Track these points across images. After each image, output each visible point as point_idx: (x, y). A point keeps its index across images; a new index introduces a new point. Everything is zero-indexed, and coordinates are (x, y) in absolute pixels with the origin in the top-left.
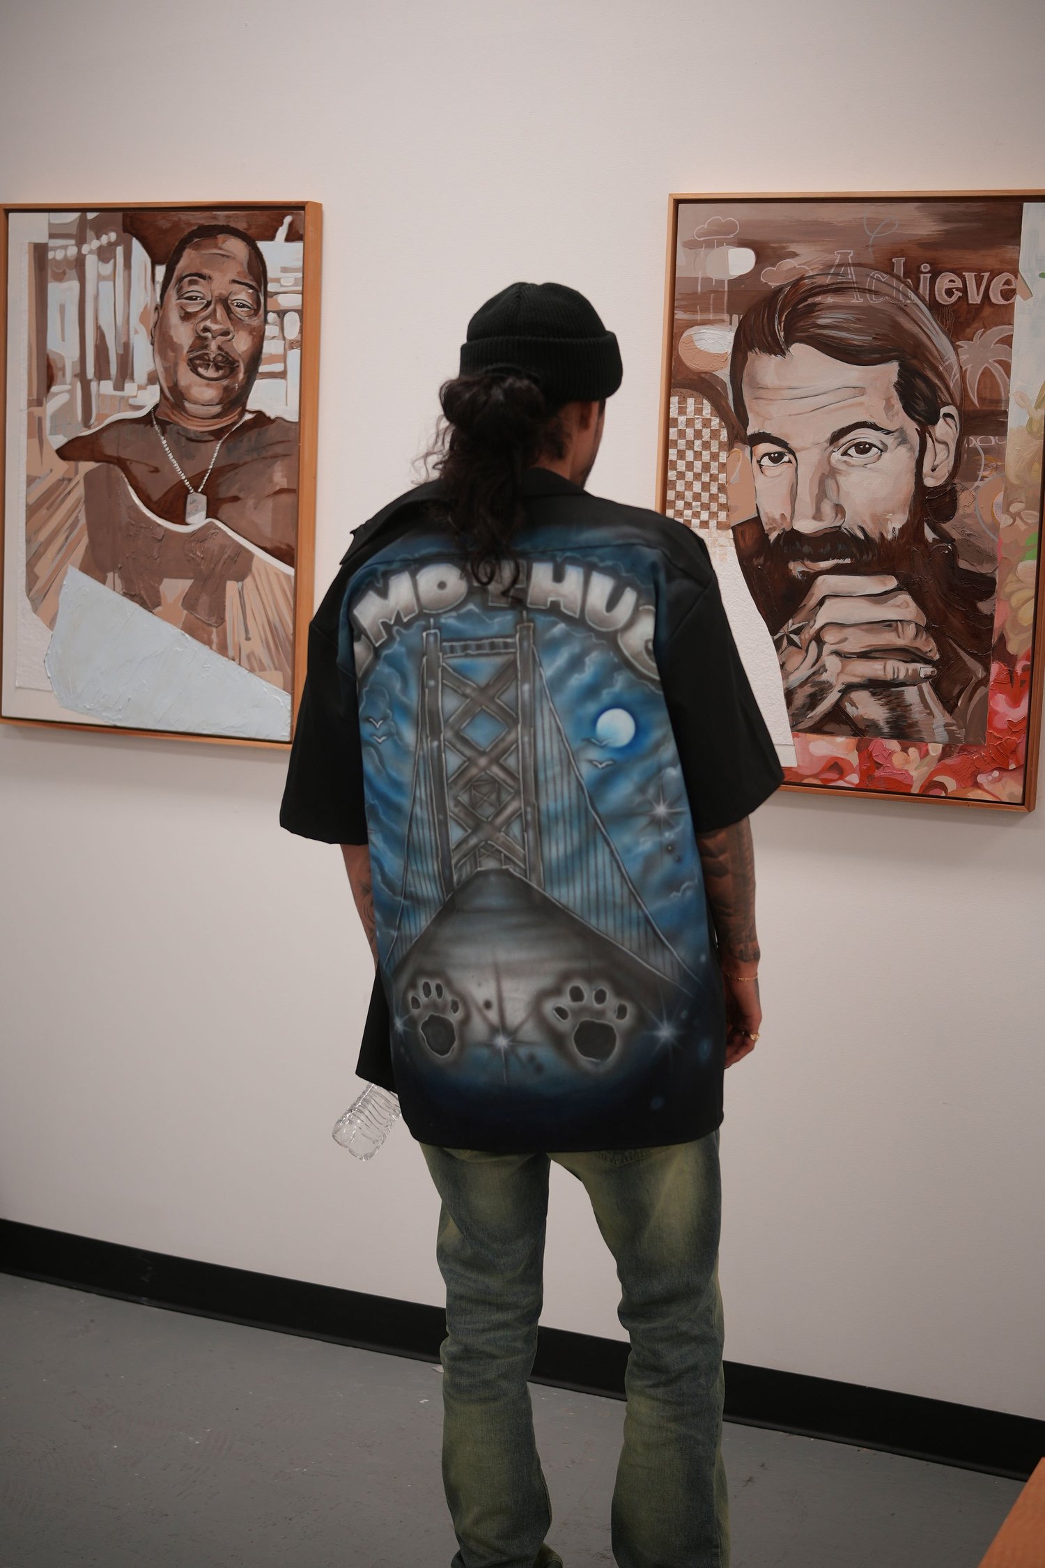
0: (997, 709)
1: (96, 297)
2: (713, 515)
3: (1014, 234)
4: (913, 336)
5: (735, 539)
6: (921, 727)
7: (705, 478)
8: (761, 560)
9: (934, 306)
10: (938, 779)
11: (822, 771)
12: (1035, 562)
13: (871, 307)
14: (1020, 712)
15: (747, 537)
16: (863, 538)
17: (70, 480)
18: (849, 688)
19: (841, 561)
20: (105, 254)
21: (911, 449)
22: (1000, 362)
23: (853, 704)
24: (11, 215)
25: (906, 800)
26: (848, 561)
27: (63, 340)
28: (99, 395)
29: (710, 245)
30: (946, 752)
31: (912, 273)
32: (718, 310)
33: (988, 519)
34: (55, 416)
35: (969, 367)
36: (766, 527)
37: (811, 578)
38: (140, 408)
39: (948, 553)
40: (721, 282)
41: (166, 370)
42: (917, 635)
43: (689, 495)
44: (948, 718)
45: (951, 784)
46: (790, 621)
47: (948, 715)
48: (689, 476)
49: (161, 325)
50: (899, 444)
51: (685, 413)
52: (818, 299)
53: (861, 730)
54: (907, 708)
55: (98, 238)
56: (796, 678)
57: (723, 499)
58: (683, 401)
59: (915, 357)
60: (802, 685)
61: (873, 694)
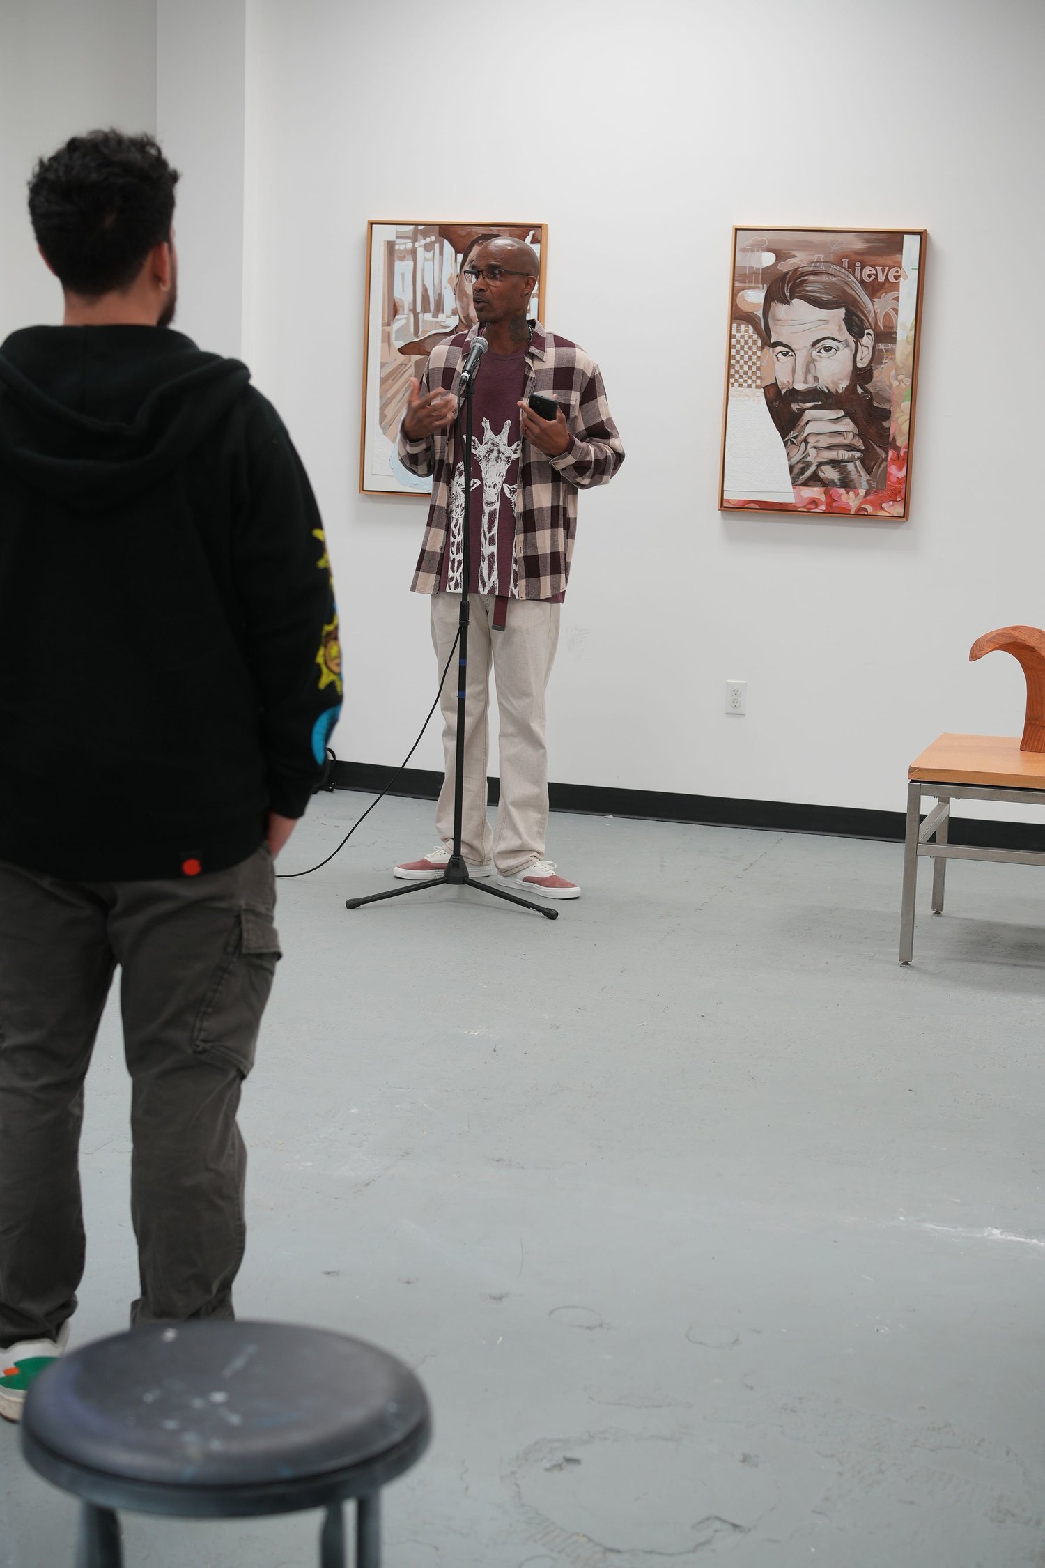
0: (891, 472)
1: (423, 270)
2: (754, 381)
3: (899, 248)
4: (851, 295)
5: (765, 393)
6: (856, 482)
7: (750, 364)
8: (778, 403)
9: (862, 282)
10: (863, 506)
11: (808, 504)
12: (910, 403)
13: (832, 282)
14: (903, 473)
15: (771, 392)
16: (827, 391)
17: (406, 365)
18: (821, 464)
19: (817, 403)
20: (428, 247)
21: (851, 350)
22: (893, 309)
23: (822, 472)
24: (374, 226)
25: (848, 517)
26: (820, 403)
27: (403, 291)
28: (423, 321)
29: (753, 251)
30: (867, 493)
31: (852, 266)
32: (757, 282)
33: (887, 383)
34: (398, 331)
35: (878, 311)
36: (780, 387)
37: (802, 411)
38: (447, 327)
39: (868, 400)
40: (759, 269)
41: (462, 308)
42: (853, 438)
43: (741, 372)
44: (868, 477)
45: (870, 509)
46: (792, 432)
47: (868, 475)
48: (742, 362)
49: (459, 287)
50: (845, 347)
51: (740, 332)
52: (806, 278)
53: (826, 484)
54: (848, 473)
55: (425, 239)
56: (794, 460)
57: (758, 374)
58: (739, 326)
59: (853, 306)
60: (797, 463)
61: (832, 467)
